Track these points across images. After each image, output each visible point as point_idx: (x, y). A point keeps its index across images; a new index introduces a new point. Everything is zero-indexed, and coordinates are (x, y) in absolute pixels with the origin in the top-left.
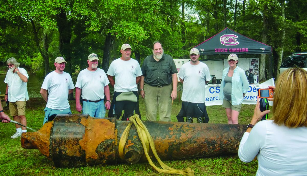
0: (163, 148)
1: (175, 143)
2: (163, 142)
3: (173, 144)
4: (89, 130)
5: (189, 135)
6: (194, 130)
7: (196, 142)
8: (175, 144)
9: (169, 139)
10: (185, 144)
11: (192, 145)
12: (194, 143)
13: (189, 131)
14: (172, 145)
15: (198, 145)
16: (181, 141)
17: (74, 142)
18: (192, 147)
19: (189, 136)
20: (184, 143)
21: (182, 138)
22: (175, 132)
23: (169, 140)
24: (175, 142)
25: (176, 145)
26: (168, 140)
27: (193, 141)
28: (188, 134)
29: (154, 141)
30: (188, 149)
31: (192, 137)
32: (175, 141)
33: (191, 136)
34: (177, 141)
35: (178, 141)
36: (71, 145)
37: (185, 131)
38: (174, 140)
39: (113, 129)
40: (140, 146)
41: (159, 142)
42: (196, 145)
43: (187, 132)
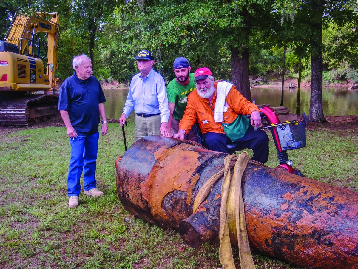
0: (261, 233)
1: (284, 231)
2: (262, 222)
3: (281, 232)
4: (161, 168)
5: (319, 222)
6: (336, 213)
7: (331, 244)
8: (284, 234)
9: (275, 218)
10: (305, 240)
11: (322, 249)
12: (326, 244)
13: (324, 213)
14: (279, 234)
15: (335, 253)
16: (297, 231)
17: (136, 183)
18: (322, 254)
19: (319, 224)
20: (304, 236)
21: (301, 225)
22: (293, 207)
23: (273, 221)
24: (286, 228)
25: (287, 236)
26: (273, 219)
27: (325, 239)
28: (318, 218)
29: (246, 215)
30: (311, 253)
31: (325, 229)
32: (286, 226)
33: (324, 225)
34: (289, 227)
35: (292, 229)
36: (133, 187)
37: (314, 209)
38: (283, 224)
39: (191, 173)
40: (214, 218)
41: (255, 218)
42: (331, 252)
43: (317, 213)
